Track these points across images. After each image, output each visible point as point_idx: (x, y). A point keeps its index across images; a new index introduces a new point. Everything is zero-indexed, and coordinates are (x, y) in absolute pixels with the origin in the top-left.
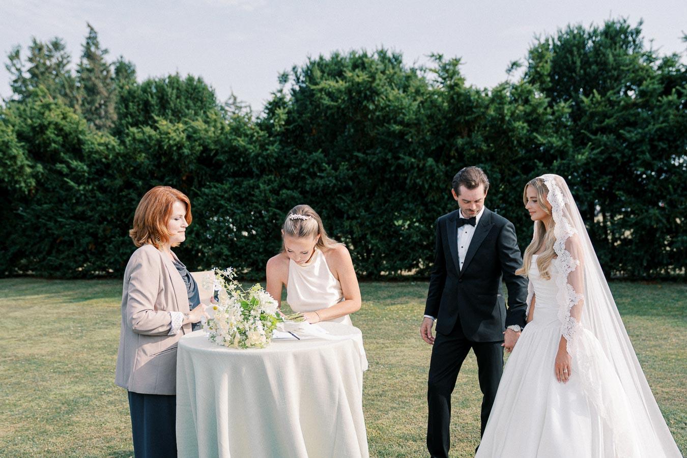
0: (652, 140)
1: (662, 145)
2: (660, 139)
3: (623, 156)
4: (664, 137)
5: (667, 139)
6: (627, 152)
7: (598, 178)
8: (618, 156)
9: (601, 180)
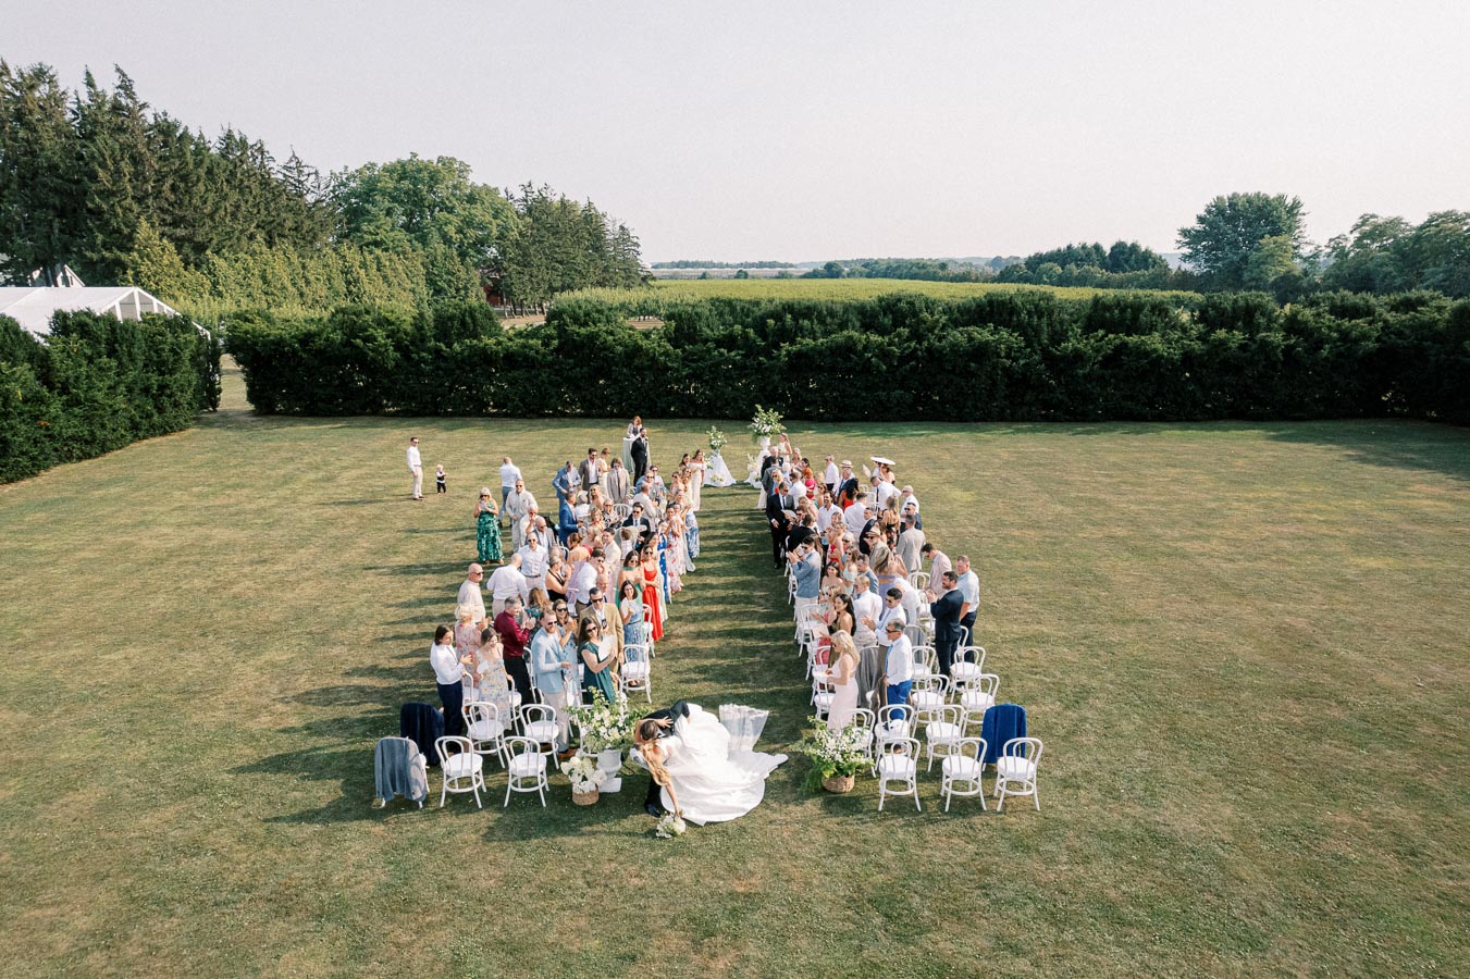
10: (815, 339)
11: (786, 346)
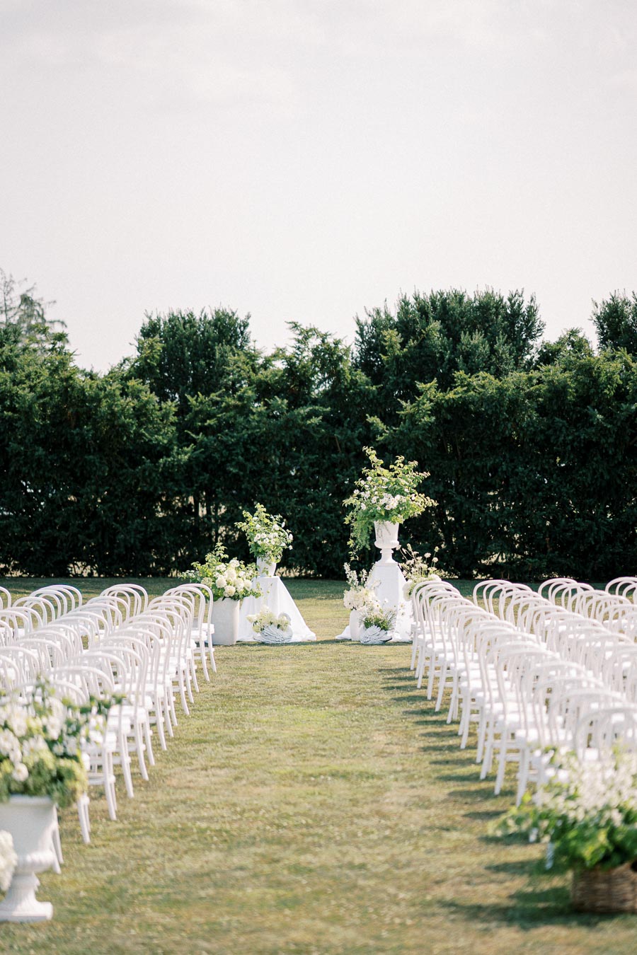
0: (245, 444)
1: (253, 449)
2: (253, 443)
3: (222, 456)
4: (256, 441)
5: (258, 443)
6: (224, 451)
7: (200, 474)
8: (216, 455)
9: (201, 477)
10: (498, 374)
11: (429, 388)
